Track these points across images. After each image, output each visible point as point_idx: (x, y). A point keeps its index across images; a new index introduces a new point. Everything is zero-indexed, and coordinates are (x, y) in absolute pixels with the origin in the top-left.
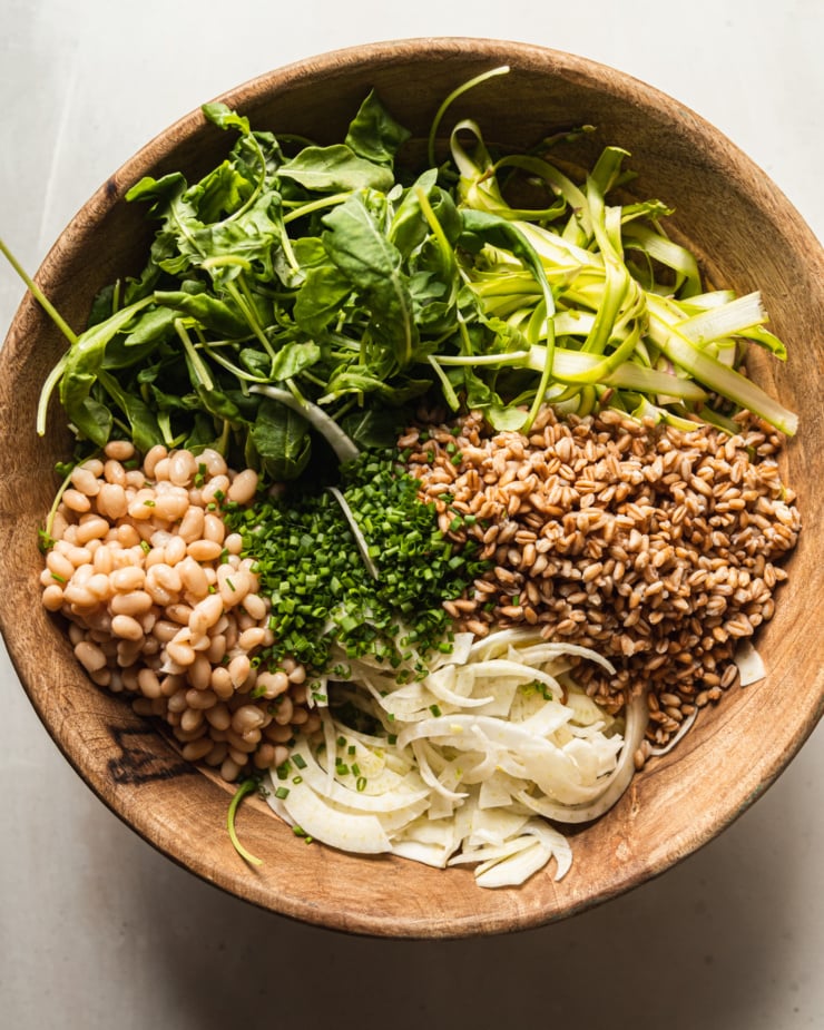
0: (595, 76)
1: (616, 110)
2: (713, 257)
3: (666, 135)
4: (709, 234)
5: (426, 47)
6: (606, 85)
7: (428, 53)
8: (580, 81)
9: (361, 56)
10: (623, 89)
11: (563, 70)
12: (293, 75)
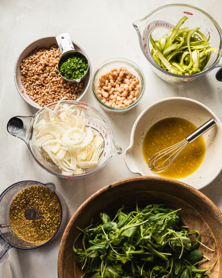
0: (207, 201)
1: (208, 207)
2: (217, 240)
3: (216, 216)
4: (217, 235)
5: (178, 183)
6: (208, 203)
7: (178, 184)
8: (204, 200)
9: (165, 180)
10: (211, 205)
11: (201, 197)
12: (151, 178)
